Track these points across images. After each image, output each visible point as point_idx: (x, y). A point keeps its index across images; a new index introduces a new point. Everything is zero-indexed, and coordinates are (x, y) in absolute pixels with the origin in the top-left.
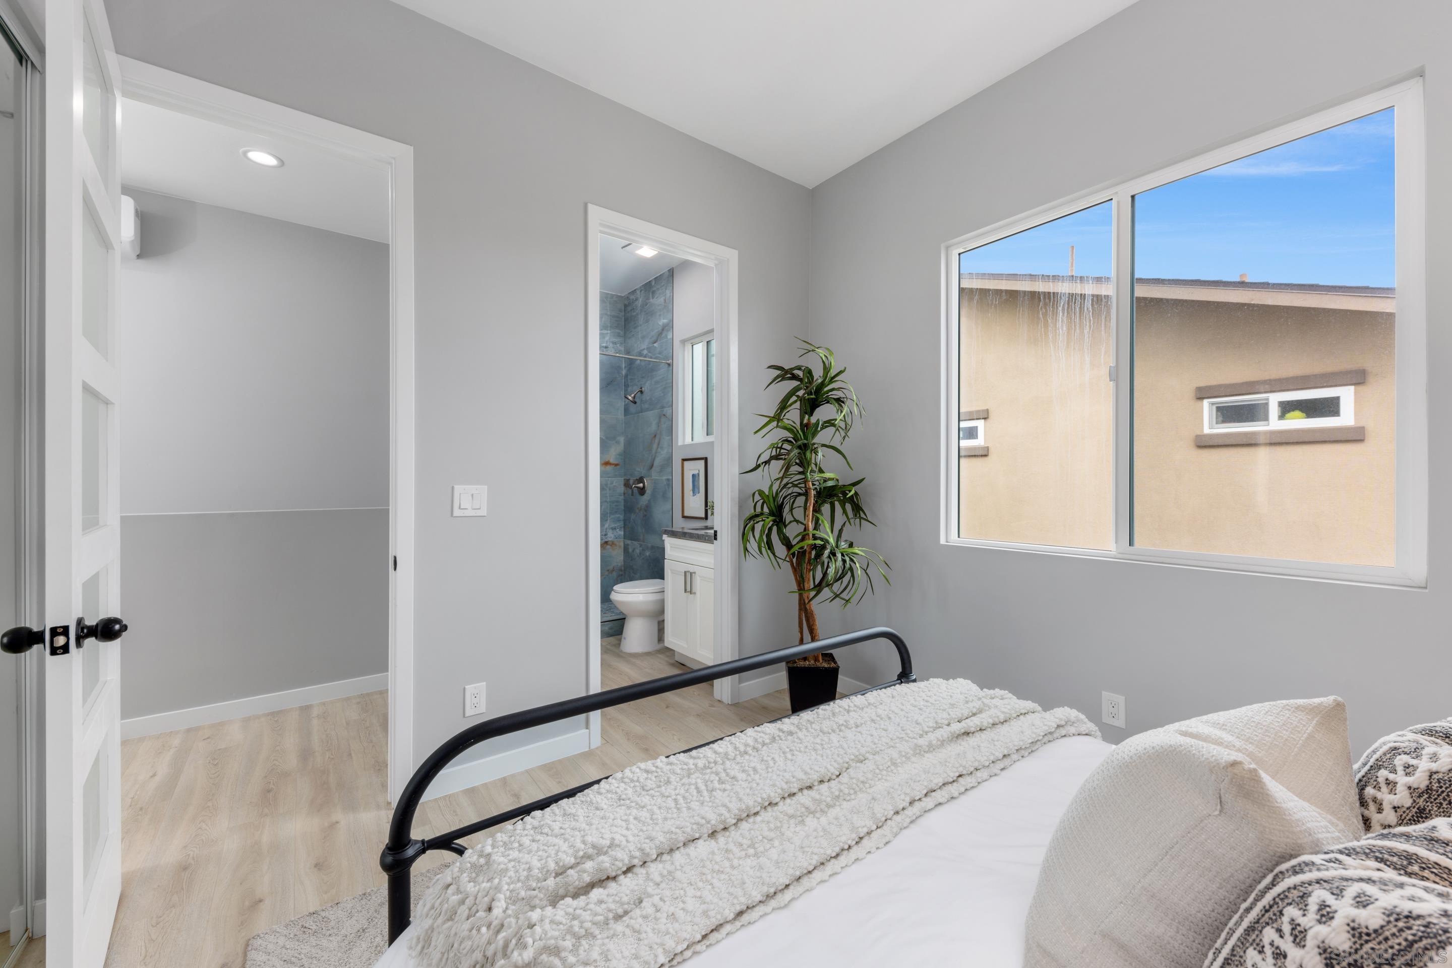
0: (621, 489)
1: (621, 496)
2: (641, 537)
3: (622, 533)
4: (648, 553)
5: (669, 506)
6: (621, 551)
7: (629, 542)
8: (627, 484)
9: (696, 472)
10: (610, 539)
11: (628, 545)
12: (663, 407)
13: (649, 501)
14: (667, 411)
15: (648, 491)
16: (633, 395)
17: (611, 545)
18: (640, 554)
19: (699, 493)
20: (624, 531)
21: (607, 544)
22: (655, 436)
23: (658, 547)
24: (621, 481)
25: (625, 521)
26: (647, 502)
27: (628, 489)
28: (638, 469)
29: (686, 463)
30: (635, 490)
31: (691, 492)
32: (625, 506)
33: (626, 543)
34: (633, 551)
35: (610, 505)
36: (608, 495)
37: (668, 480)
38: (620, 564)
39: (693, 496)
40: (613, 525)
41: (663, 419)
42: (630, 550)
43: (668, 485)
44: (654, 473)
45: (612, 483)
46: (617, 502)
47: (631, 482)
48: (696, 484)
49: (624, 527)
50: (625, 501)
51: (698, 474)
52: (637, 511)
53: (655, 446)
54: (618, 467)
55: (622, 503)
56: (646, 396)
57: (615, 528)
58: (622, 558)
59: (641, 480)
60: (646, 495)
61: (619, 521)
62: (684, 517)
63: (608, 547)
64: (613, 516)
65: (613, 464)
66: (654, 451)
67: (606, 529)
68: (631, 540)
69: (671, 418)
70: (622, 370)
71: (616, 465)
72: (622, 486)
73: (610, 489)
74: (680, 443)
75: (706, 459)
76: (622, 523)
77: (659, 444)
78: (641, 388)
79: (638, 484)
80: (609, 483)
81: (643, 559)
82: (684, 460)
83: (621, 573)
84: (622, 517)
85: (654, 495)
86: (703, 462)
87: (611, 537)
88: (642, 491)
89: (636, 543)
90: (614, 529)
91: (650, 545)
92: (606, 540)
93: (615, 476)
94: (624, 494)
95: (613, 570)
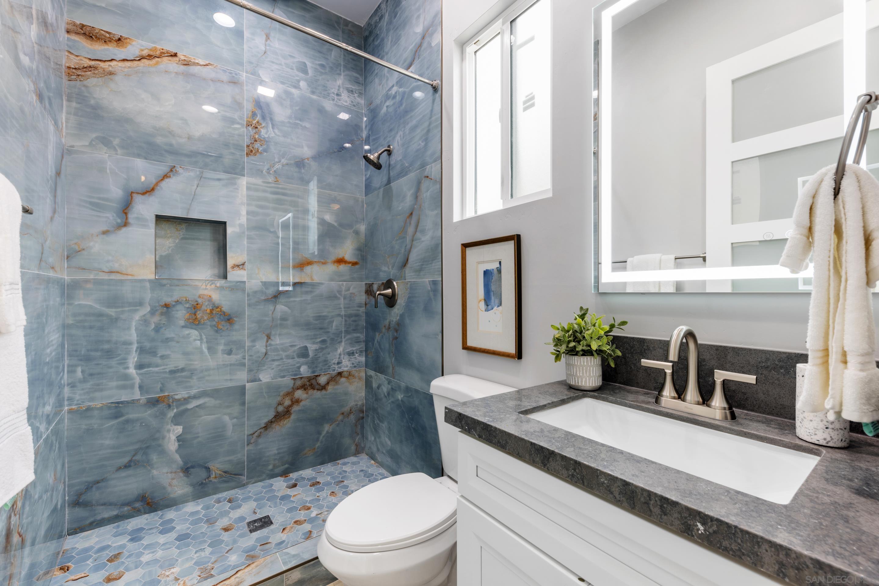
0: (362, 298)
1: (360, 307)
2: (390, 370)
3: (363, 359)
4: (400, 396)
5: (435, 327)
6: (361, 384)
7: (372, 373)
8: (369, 291)
9: (493, 266)
10: (346, 369)
11: (371, 377)
12: (423, 166)
13: (402, 316)
14: (432, 170)
15: (401, 301)
16: (376, 155)
17: (347, 378)
18: (388, 394)
19: (500, 304)
20: (366, 356)
21: (341, 377)
22: (411, 214)
23: (417, 391)
24: (361, 286)
25: (367, 342)
26: (398, 318)
27: (371, 298)
28: (384, 268)
29: (469, 251)
30: (381, 300)
31: (482, 305)
32: (366, 322)
33: (368, 374)
34: (379, 387)
35: (346, 321)
36: (342, 306)
37: (434, 283)
38: (360, 403)
39: (487, 310)
40: (350, 349)
41: (425, 184)
42: (375, 385)
43: (435, 291)
44: (409, 273)
45: (349, 290)
46: (357, 315)
47: (375, 287)
48: (493, 287)
49: (366, 351)
50: (367, 314)
51: (499, 271)
52: (384, 330)
53: (411, 230)
54: (357, 266)
55: (364, 317)
56: (397, 156)
57: (353, 353)
58: (363, 394)
59: (389, 284)
60: (397, 307)
61: (358, 342)
62: (465, 347)
63: (343, 380)
64: (349, 337)
65: (349, 263)
66: (408, 239)
67: (340, 355)
68: (375, 371)
69: (438, 179)
70: (362, 131)
71: (354, 264)
72: (363, 293)
73: (345, 298)
74: (457, 218)
75: (517, 239)
76: (363, 345)
77: (417, 226)
78: (389, 146)
79: (384, 289)
80: (344, 288)
81: (393, 402)
82: (466, 246)
83: (361, 415)
84: (362, 336)
85: (409, 308)
86: (510, 246)
87: (347, 366)
88: (391, 301)
89: (382, 377)
90: (351, 354)
91: (403, 385)
92: (340, 370)
93: (353, 279)
94: (366, 304)
95: (351, 412)
